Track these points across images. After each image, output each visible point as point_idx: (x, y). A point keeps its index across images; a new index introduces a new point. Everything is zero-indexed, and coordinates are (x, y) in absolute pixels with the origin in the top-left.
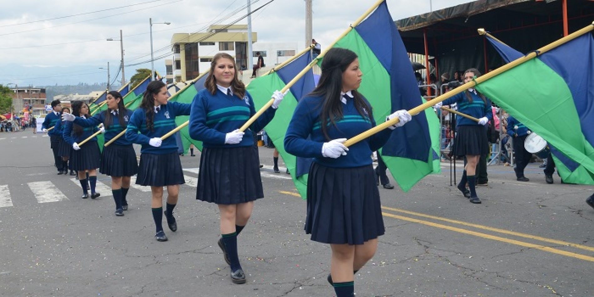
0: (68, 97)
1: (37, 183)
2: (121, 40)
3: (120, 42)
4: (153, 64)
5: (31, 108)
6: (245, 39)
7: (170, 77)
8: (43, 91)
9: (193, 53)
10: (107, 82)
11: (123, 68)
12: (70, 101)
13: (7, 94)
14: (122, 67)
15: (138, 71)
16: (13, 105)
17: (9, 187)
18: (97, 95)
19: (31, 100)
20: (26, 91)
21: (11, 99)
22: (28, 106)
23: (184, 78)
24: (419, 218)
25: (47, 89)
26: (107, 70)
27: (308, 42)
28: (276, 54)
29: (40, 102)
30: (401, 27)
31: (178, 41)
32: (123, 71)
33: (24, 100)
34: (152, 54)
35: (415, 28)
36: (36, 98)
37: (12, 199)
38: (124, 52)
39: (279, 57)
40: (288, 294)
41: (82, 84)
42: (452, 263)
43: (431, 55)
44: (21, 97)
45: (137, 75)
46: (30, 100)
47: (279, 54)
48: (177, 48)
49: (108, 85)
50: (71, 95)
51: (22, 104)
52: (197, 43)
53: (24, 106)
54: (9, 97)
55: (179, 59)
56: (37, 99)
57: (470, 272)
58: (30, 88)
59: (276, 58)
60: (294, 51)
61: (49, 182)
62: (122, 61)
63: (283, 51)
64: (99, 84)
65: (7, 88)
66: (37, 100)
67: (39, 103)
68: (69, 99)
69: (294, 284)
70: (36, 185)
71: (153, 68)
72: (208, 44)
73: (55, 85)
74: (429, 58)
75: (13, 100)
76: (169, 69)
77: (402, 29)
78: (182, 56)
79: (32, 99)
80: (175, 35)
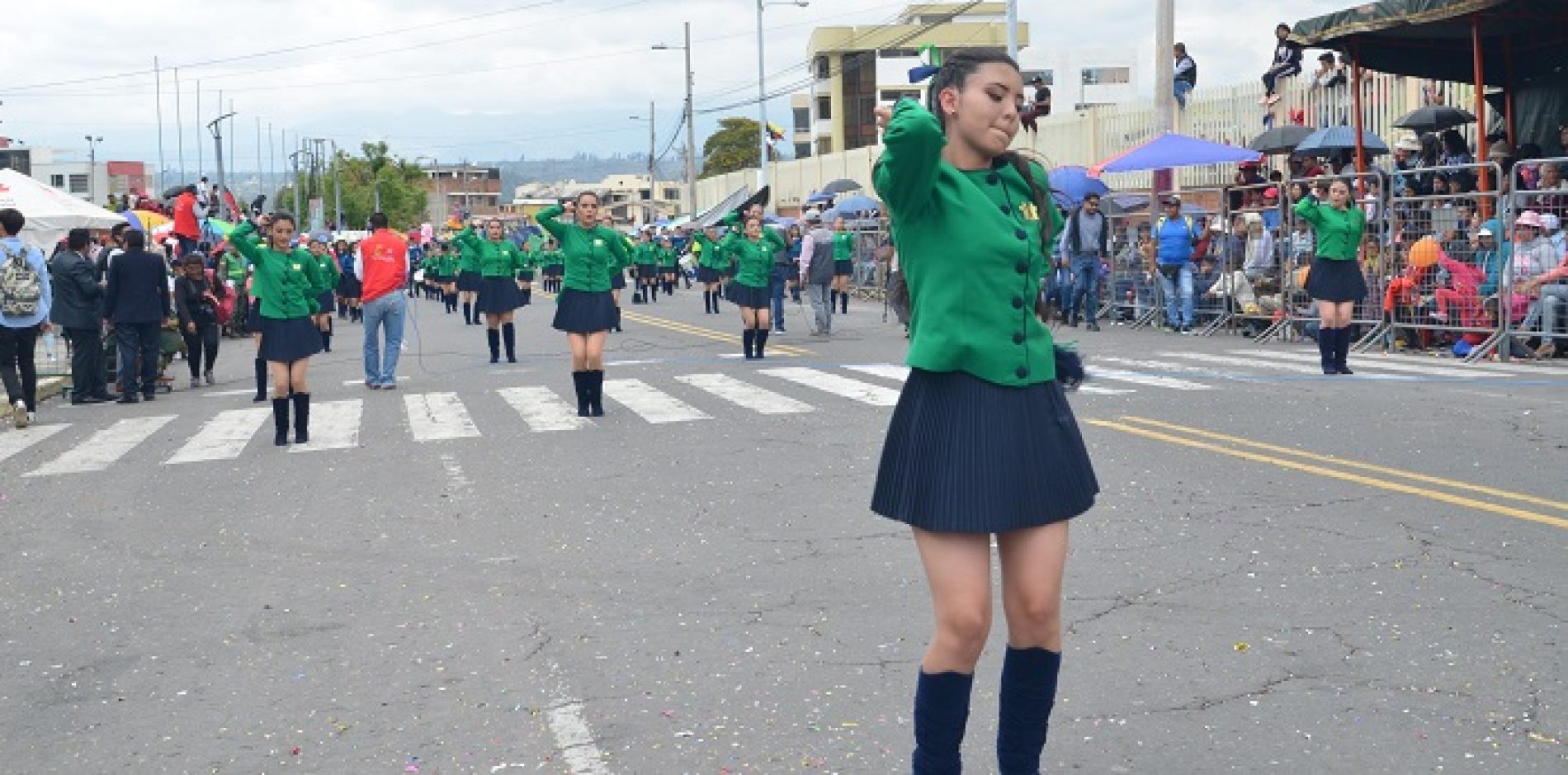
0: (552, 189)
1: (518, 389)
2: (687, 48)
3: (684, 52)
4: (763, 108)
5: (466, 216)
6: (996, 41)
7: (802, 138)
8: (494, 174)
9: (862, 78)
10: (647, 152)
11: (690, 116)
12: (556, 198)
13: (414, 181)
14: (687, 114)
15: (725, 123)
16: (428, 208)
17: (459, 396)
18: (622, 183)
19: (467, 198)
20: (455, 175)
21: (425, 192)
22: (461, 212)
23: (838, 140)
24: (1418, 484)
25: (501, 169)
26: (648, 123)
27: (1162, 53)
28: (1079, 78)
29: (487, 203)
30: (1410, 12)
31: (826, 46)
32: (690, 126)
33: (450, 196)
34: (761, 82)
35: (1446, 16)
36: (478, 192)
37: (474, 421)
38: (694, 78)
39: (1086, 86)
40: (1101, 617)
41: (584, 156)
42: (1481, 574)
43: (1491, 84)
44: (445, 187)
45: (719, 134)
46: (463, 197)
47: (1087, 77)
48: (822, 65)
49: (651, 158)
50: (559, 185)
51: (445, 206)
52: (873, 52)
53: (450, 212)
54: (420, 190)
55: (827, 93)
56: (480, 194)
57: (1521, 595)
58: (465, 165)
59: (1079, 89)
60: (1128, 68)
61: (543, 389)
62: (688, 100)
63: (1099, 71)
64: (624, 156)
65: (416, 167)
66: (480, 197)
67: (485, 204)
68: (555, 194)
69: (1115, 601)
70: (516, 393)
71: (764, 117)
72: (902, 53)
73: (518, 159)
74: (1486, 91)
75: (430, 195)
76: (801, 119)
77: (1410, 19)
78: (833, 87)
79: (470, 194)
80: (820, 32)
